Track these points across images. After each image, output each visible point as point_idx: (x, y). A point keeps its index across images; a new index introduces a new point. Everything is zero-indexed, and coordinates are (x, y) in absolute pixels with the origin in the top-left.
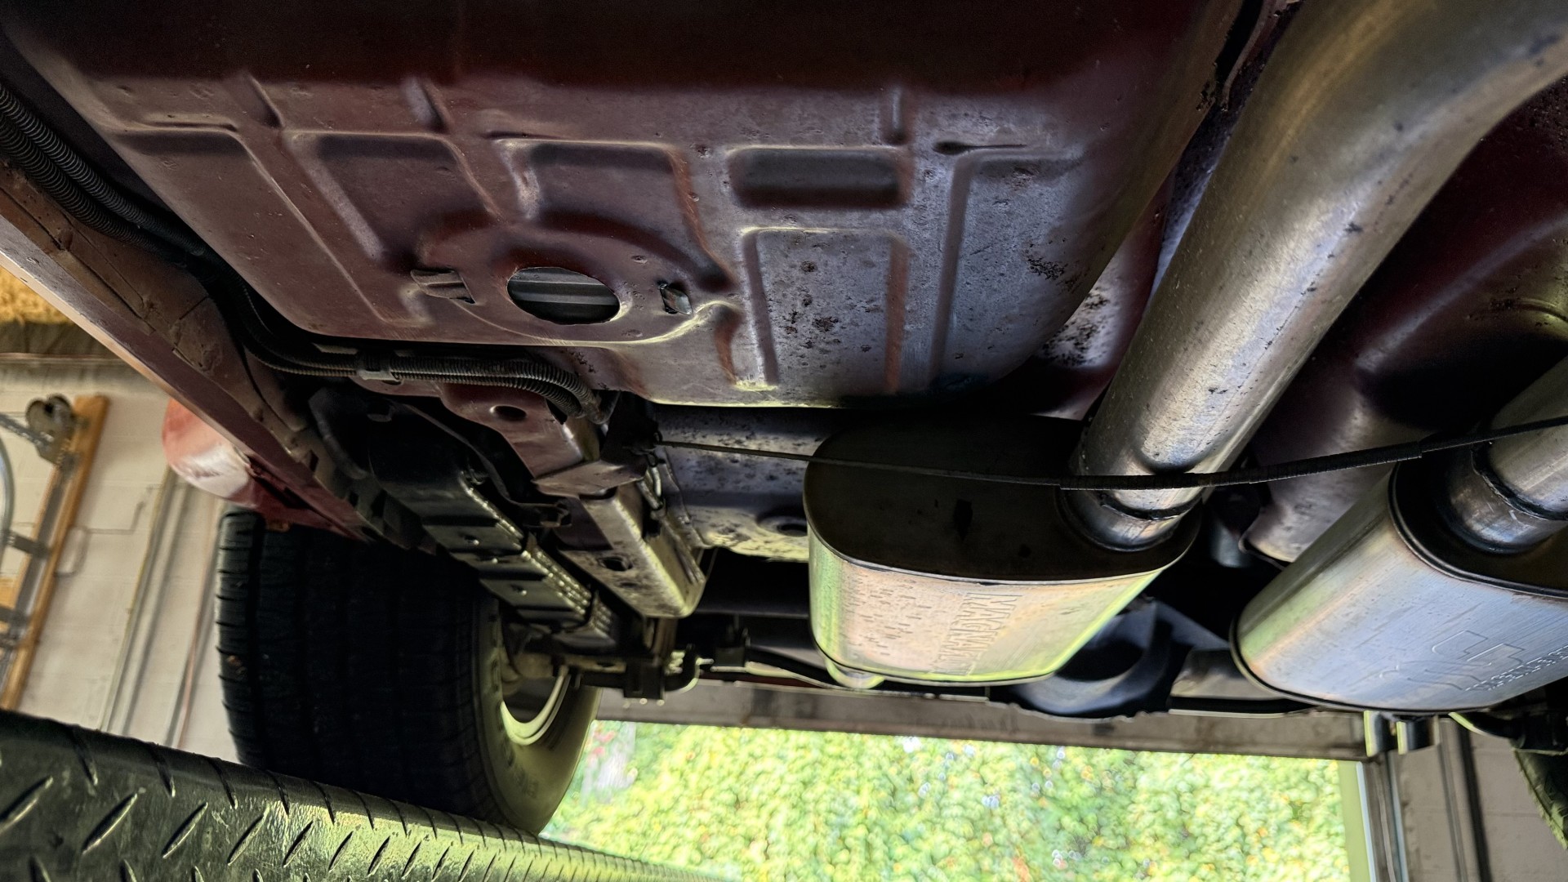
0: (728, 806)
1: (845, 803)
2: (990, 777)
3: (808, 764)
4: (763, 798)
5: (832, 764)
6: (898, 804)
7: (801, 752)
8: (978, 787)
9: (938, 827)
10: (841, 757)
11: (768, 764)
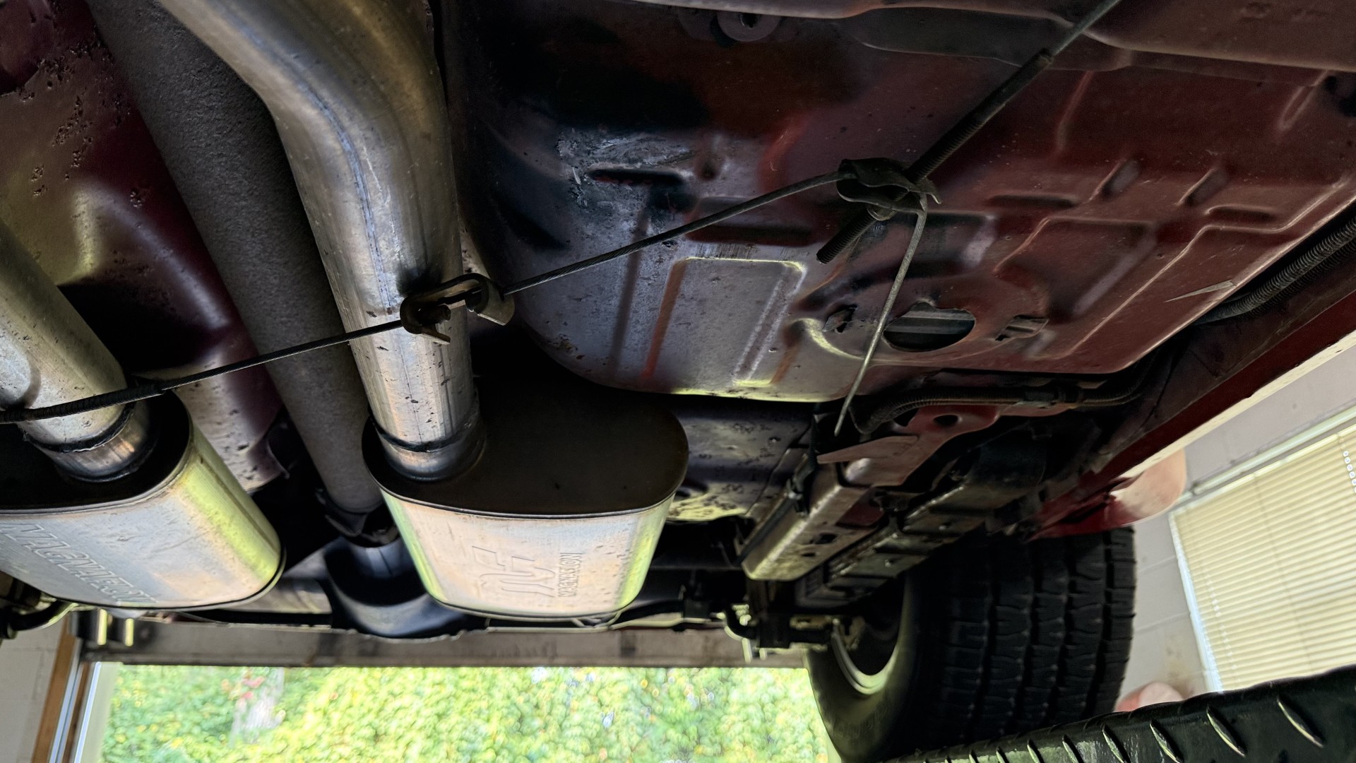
0: (368, 739)
1: (476, 731)
2: (606, 699)
3: (442, 699)
4: (401, 731)
5: (465, 697)
6: (525, 729)
7: (437, 688)
8: (596, 709)
9: (560, 746)
10: (474, 690)
11: (405, 700)
